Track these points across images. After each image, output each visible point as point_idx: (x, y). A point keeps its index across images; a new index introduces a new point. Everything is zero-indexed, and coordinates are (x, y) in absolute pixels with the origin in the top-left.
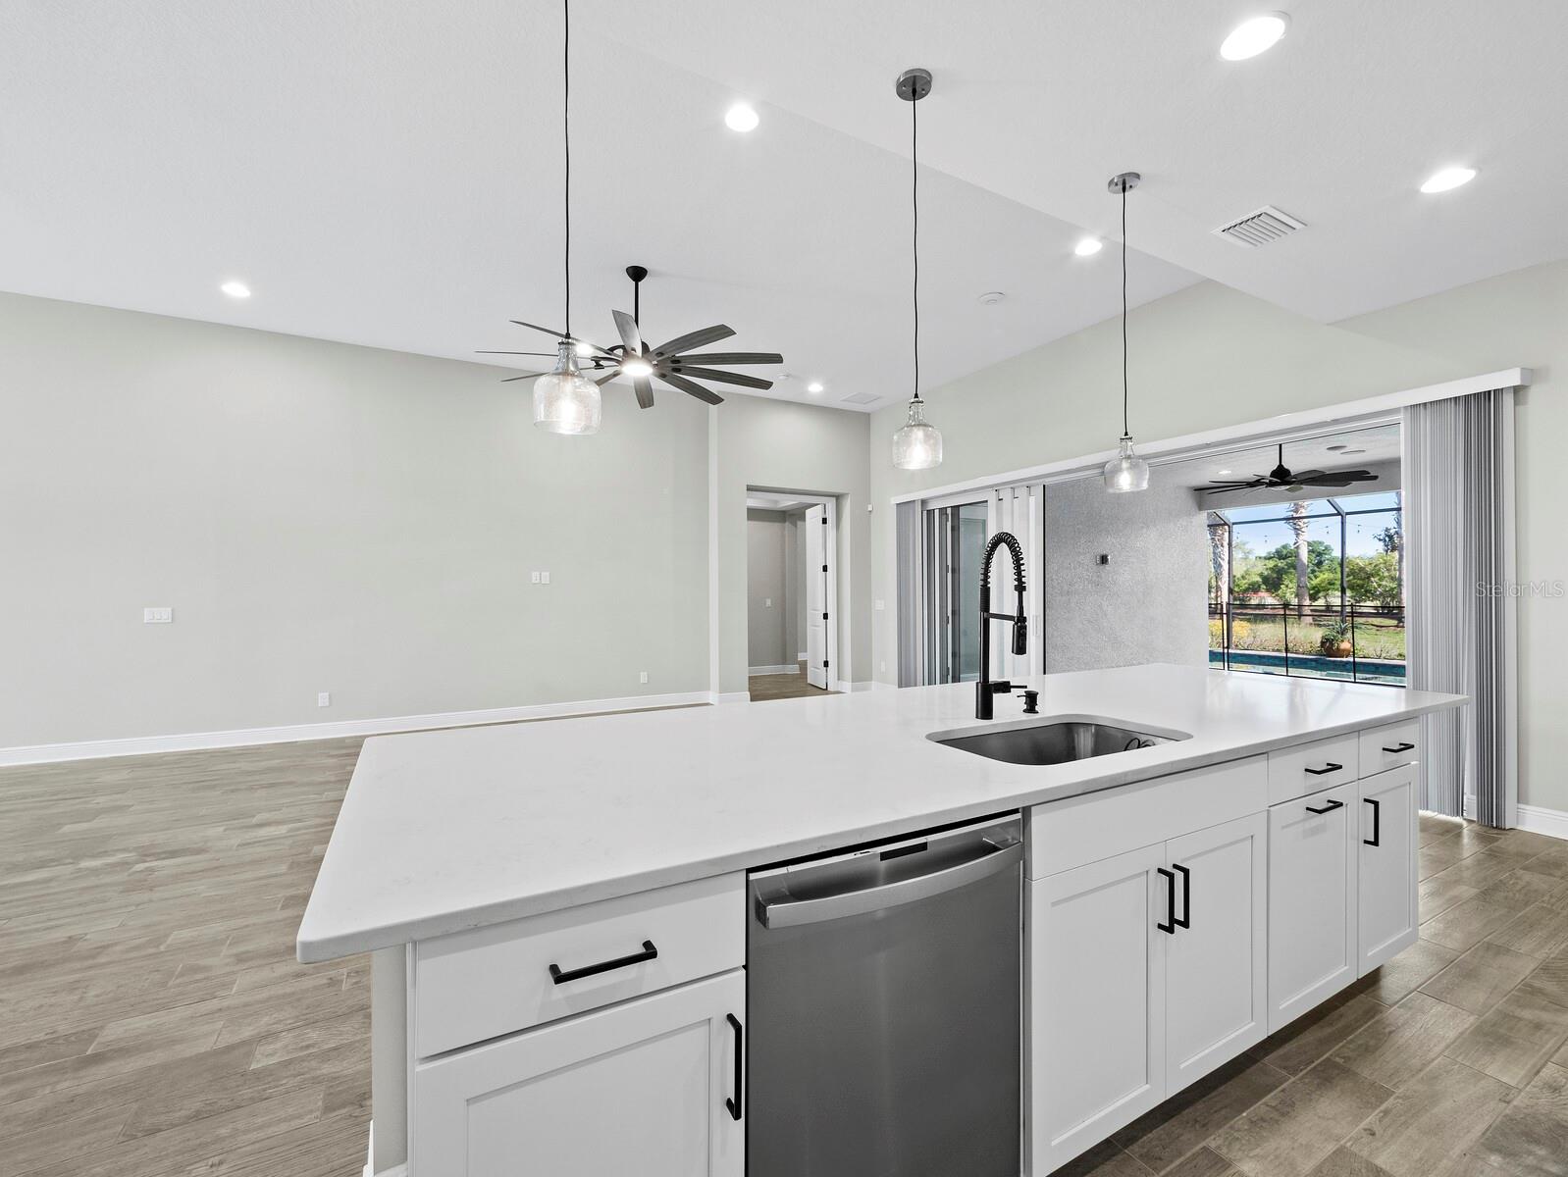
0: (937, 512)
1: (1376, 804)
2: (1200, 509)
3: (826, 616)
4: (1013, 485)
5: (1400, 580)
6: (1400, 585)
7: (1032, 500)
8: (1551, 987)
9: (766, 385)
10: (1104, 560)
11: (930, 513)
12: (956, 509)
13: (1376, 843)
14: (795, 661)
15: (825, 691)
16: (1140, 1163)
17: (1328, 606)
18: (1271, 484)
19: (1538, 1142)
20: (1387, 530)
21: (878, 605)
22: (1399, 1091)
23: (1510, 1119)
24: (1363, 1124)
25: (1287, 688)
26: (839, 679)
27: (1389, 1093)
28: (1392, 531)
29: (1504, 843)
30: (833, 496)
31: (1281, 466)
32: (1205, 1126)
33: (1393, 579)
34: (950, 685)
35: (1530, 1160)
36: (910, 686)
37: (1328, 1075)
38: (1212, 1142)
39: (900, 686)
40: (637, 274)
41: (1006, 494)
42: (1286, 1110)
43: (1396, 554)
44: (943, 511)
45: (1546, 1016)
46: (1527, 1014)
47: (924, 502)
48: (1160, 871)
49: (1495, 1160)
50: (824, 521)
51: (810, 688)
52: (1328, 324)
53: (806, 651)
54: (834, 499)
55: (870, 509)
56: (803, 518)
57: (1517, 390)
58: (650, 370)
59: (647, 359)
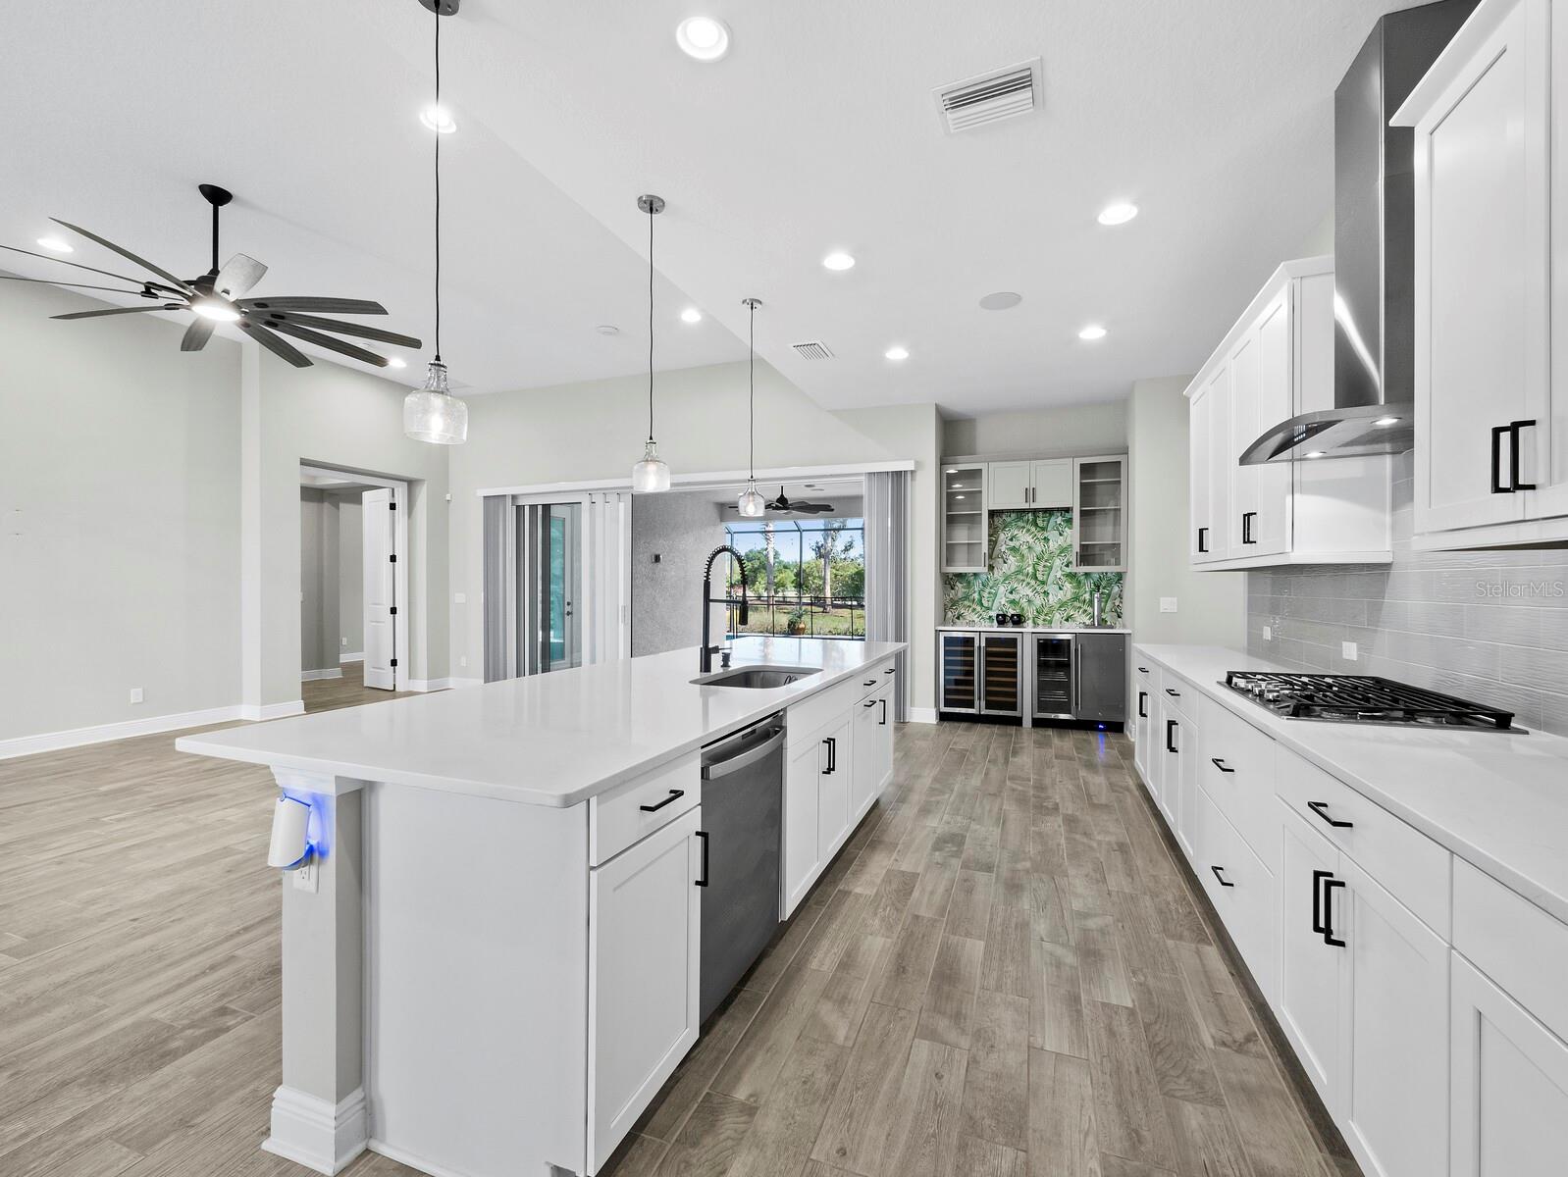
0: (527, 509)
1: (884, 701)
2: (721, 521)
3: (394, 611)
4: (605, 492)
5: (825, 579)
6: (824, 583)
7: (622, 505)
8: (938, 786)
9: (379, 361)
10: (657, 559)
11: (520, 509)
12: (547, 508)
13: (884, 723)
14: (337, 664)
15: (392, 693)
16: (815, 907)
17: (784, 597)
18: (777, 508)
19: (948, 843)
20: (817, 543)
21: (458, 598)
22: (901, 842)
23: (938, 838)
24: (893, 858)
25: (820, 648)
26: (410, 678)
27: (897, 844)
28: (820, 545)
29: (907, 729)
30: (403, 480)
31: (782, 495)
32: (835, 882)
33: (820, 577)
34: (540, 675)
35: (947, 849)
36: (499, 680)
37: (874, 845)
38: (841, 887)
39: (487, 680)
40: (217, 196)
41: (598, 498)
42: (863, 865)
43: (823, 560)
44: (533, 508)
45: (939, 798)
46: (933, 799)
47: (514, 497)
48: (824, 742)
49: (937, 853)
50: (393, 507)
51: (367, 692)
52: (829, 411)
53: (362, 651)
54: (406, 484)
55: (448, 498)
56: (358, 501)
57: (912, 472)
58: (235, 317)
59: (238, 305)
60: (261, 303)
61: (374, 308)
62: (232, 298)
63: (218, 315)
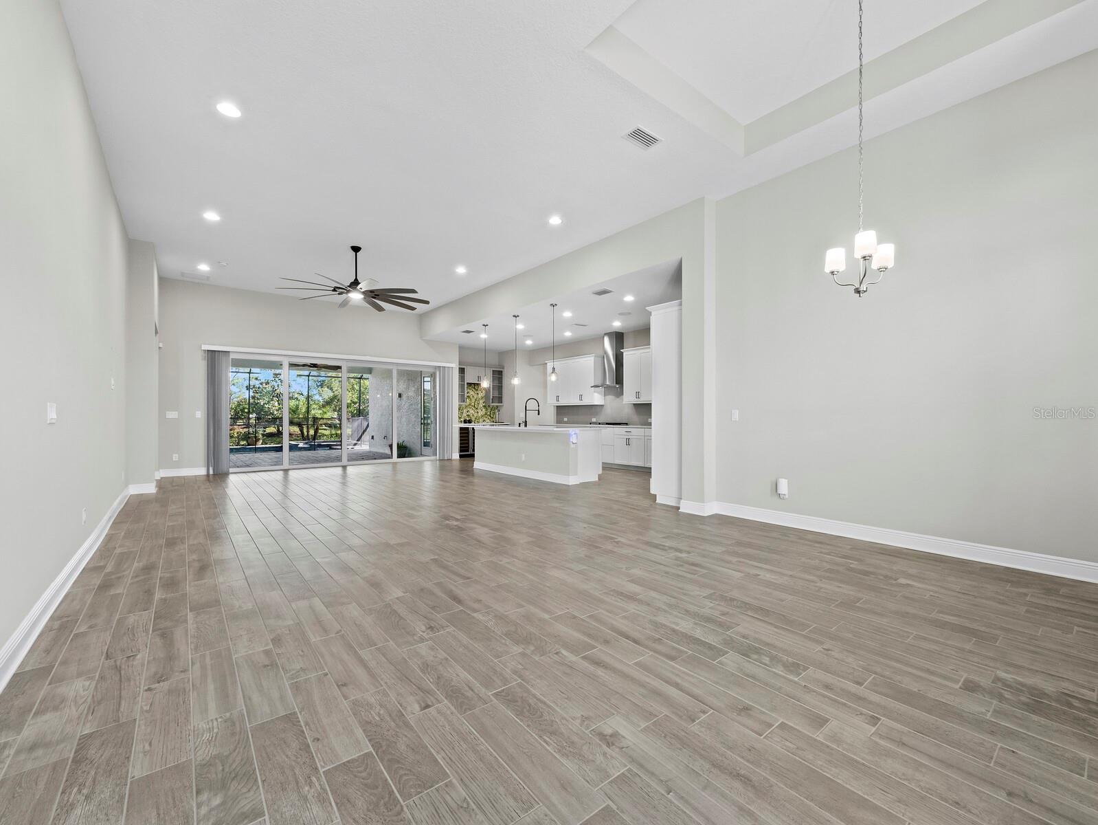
40: (356, 249)
58: (362, 296)
59: (364, 293)
60: (372, 291)
61: (413, 291)
62: (362, 290)
63: (356, 297)
